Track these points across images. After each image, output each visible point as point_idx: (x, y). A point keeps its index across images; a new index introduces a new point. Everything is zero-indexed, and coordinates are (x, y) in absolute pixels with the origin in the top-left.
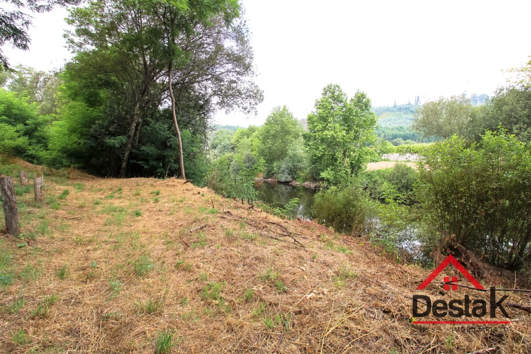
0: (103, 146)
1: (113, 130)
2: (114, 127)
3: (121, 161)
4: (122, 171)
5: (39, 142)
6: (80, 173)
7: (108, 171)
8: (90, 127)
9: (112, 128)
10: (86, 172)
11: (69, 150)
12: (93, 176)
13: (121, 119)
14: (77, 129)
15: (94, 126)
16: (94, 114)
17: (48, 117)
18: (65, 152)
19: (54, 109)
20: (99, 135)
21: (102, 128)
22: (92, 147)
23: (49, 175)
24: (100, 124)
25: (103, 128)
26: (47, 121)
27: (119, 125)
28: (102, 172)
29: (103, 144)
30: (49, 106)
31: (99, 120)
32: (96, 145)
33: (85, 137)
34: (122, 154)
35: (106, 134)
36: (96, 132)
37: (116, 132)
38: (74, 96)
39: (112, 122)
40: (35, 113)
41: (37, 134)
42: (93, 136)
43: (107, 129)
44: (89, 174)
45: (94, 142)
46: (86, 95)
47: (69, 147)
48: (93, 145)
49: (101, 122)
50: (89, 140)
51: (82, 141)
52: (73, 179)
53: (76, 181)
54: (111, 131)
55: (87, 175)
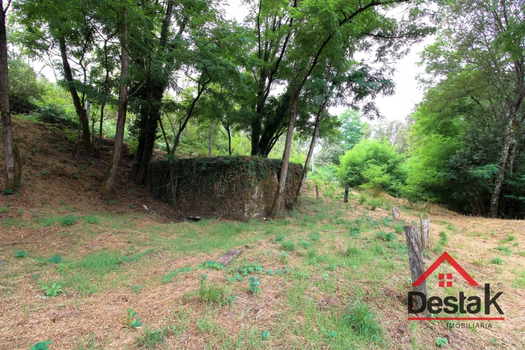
0: (466, 178)
1: (478, 158)
2: (479, 154)
3: (490, 196)
4: (492, 209)
5: (397, 178)
6: (440, 209)
7: (472, 208)
8: (448, 159)
9: (477, 156)
10: (447, 208)
11: (427, 184)
12: (454, 213)
13: (487, 143)
14: (434, 162)
15: (454, 157)
16: (453, 144)
17: (403, 155)
18: (423, 187)
19: (405, 148)
20: (461, 166)
21: (463, 158)
22: (452, 179)
23: (410, 209)
24: (461, 153)
25: (465, 157)
26: (402, 159)
27: (486, 152)
28: (465, 209)
29: (465, 176)
30: (401, 146)
31: (459, 149)
32: (458, 177)
33: (443, 169)
34: (490, 186)
35: (468, 164)
36: (456, 163)
37: (481, 160)
38: (428, 130)
39: (477, 149)
40: (393, 153)
41: (395, 171)
42: (452, 168)
43: (470, 158)
44: (449, 209)
45: (455, 175)
46: (439, 127)
47: (427, 181)
48: (455, 177)
49: (462, 150)
50: (448, 172)
51: (441, 174)
52: (433, 214)
53: (437, 217)
54: (475, 160)
55: (447, 211)
